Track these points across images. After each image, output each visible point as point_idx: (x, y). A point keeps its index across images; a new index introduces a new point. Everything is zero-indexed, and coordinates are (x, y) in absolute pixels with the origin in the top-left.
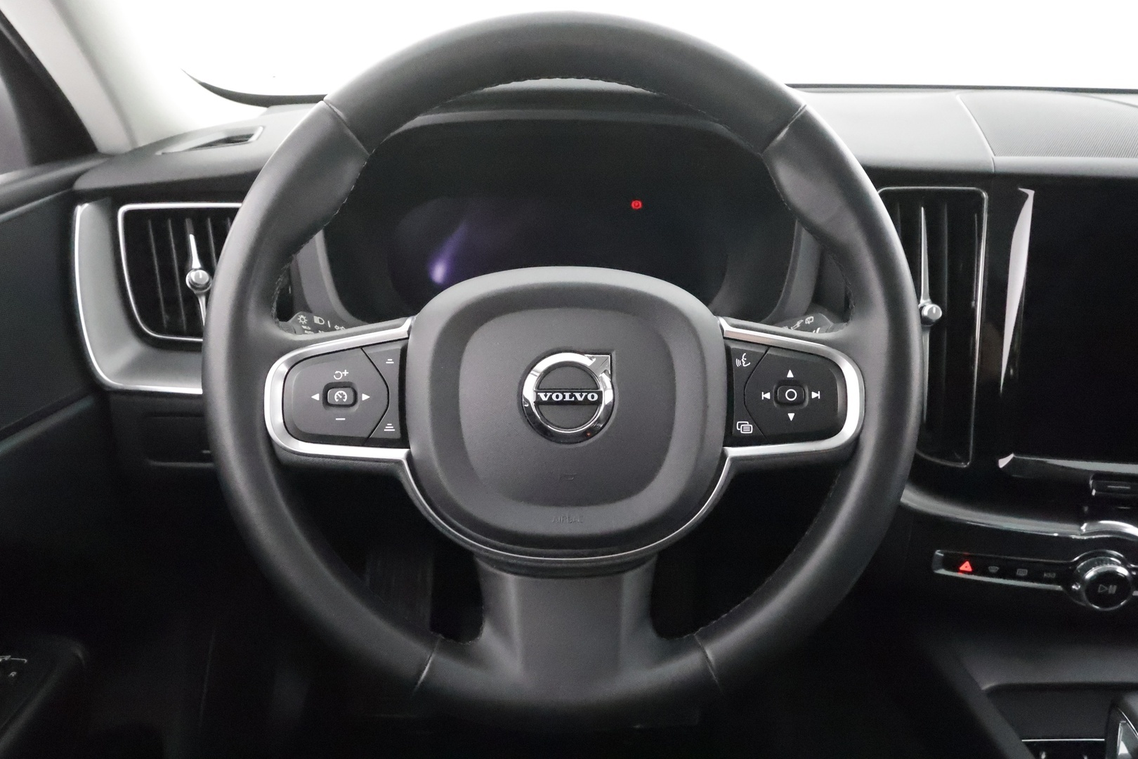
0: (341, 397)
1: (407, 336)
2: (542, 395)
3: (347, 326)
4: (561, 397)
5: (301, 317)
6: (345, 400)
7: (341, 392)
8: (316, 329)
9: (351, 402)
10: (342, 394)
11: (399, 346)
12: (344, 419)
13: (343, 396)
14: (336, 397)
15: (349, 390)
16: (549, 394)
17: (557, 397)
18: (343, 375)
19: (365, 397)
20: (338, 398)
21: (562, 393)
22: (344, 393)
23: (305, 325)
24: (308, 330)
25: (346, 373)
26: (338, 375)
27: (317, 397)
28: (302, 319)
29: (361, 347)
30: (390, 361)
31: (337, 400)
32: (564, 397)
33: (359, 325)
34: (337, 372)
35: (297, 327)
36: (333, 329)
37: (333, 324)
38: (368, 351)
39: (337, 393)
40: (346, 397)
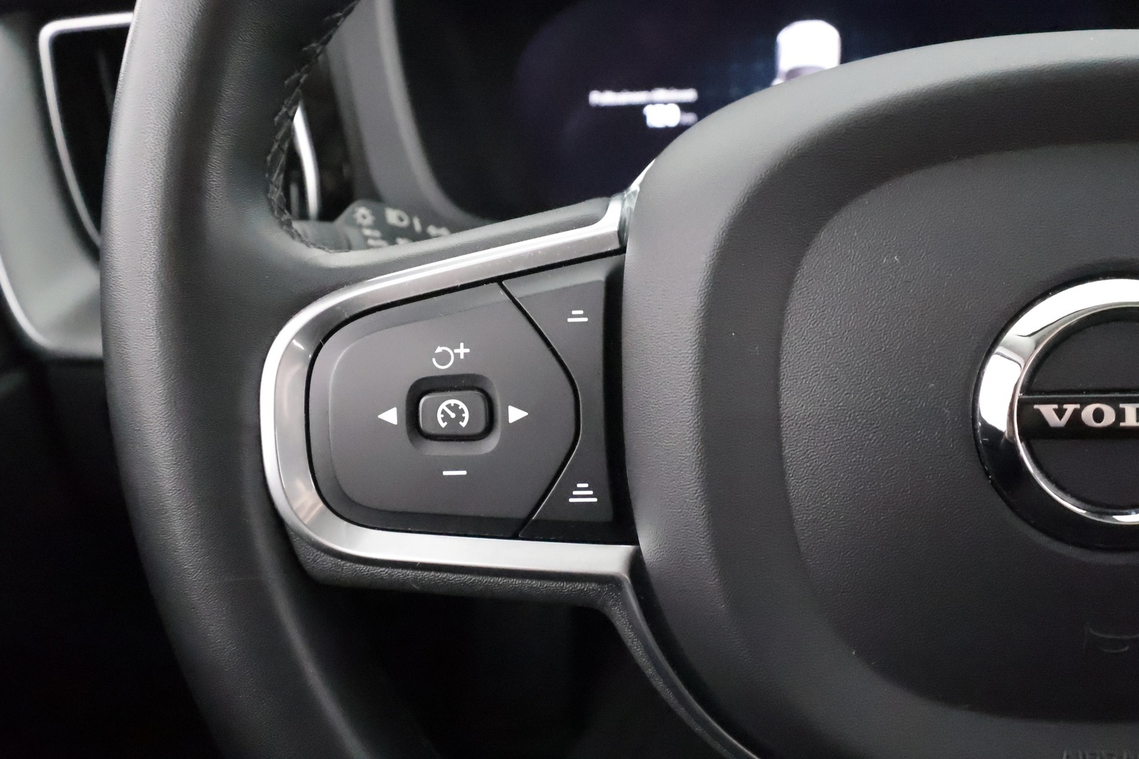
0: (453, 415)
1: (616, 246)
2: (1048, 411)
3: (455, 228)
4: (1109, 417)
5: (361, 213)
6: (463, 424)
7: (452, 402)
8: (391, 235)
9: (480, 427)
10: (455, 408)
11: (597, 274)
12: (464, 473)
13: (459, 413)
14: (440, 416)
15: (475, 396)
16: (1070, 408)
17: (1098, 415)
18: (457, 355)
19: (515, 414)
20: (446, 417)
21: (1113, 403)
22: (462, 406)
23: (369, 227)
24: (375, 238)
25: (462, 351)
26: (444, 358)
27: (391, 416)
28: (364, 217)
29: (499, 280)
30: (578, 317)
31: (443, 425)
32: (1120, 415)
33: (473, 227)
34: (439, 350)
35: (352, 234)
36: (425, 236)
37: (425, 225)
38: (520, 289)
39: (443, 406)
40: (466, 415)
